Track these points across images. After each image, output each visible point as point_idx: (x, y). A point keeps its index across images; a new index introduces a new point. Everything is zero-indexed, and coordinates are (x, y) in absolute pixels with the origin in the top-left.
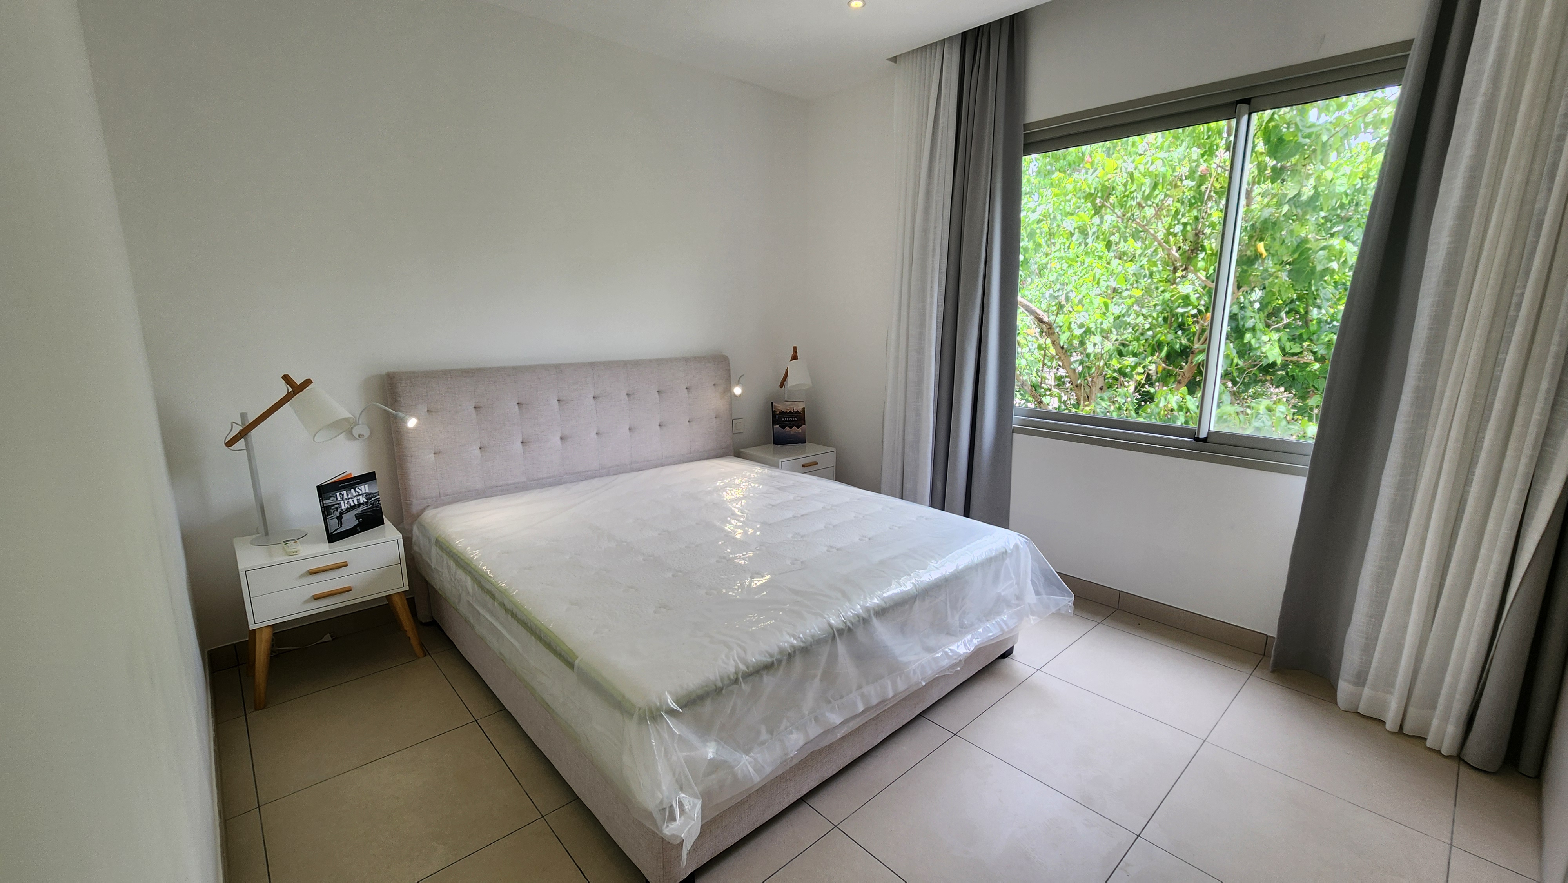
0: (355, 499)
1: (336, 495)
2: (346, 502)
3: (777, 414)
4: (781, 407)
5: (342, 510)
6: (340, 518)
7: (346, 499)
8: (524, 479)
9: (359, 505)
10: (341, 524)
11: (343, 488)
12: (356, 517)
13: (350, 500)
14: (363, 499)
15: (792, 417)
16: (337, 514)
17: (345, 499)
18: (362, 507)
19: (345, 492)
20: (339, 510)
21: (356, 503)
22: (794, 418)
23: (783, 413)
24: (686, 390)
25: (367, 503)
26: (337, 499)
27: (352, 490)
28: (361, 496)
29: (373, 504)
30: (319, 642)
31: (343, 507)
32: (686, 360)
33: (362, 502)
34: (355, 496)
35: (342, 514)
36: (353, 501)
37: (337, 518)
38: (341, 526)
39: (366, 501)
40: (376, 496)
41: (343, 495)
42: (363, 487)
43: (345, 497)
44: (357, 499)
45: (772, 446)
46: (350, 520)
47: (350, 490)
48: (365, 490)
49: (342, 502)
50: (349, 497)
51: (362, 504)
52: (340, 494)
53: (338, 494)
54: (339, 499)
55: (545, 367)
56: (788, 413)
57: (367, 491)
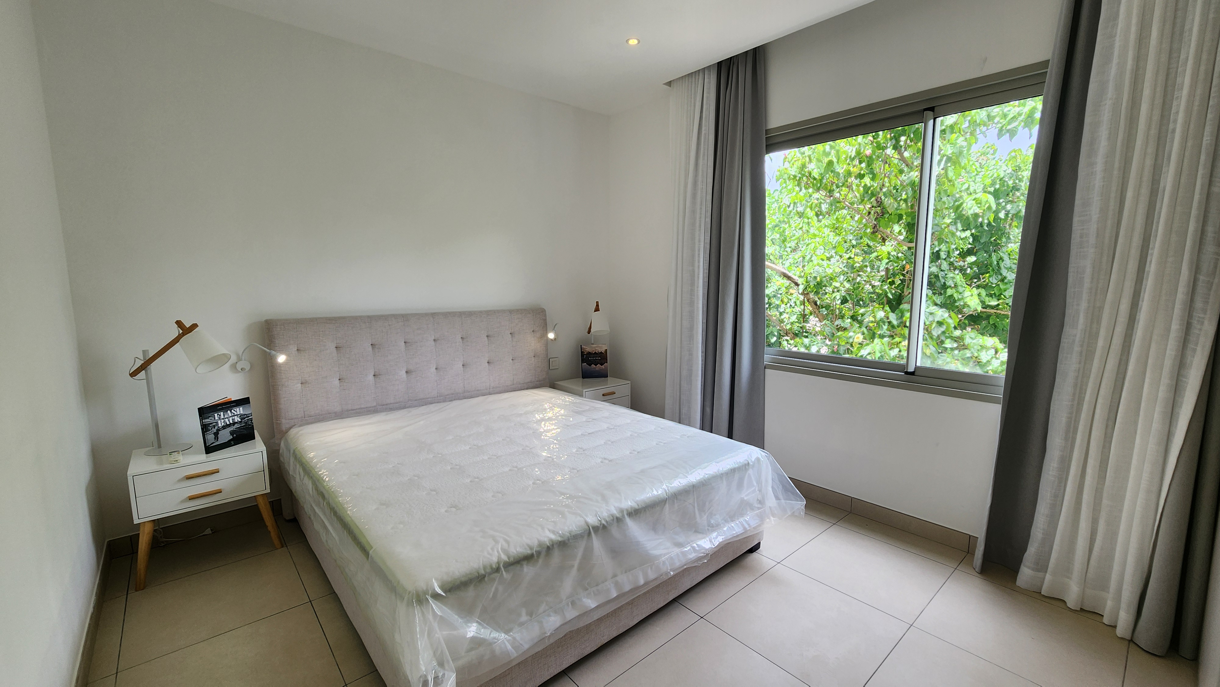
0: (231, 419)
1: (214, 416)
2: (222, 421)
3: (585, 354)
4: (588, 349)
5: (219, 427)
6: (216, 434)
7: (223, 419)
8: (375, 404)
9: (234, 423)
10: (218, 439)
11: (220, 410)
12: (230, 433)
13: (227, 420)
14: (237, 419)
15: (597, 357)
16: (215, 430)
17: (221, 419)
18: (236, 425)
19: (222, 413)
20: (216, 428)
21: (231, 422)
22: (599, 357)
23: (589, 353)
24: (510, 335)
25: (240, 422)
26: (215, 418)
27: (229, 411)
28: (236, 417)
29: (246, 423)
30: (201, 535)
31: (220, 425)
32: (511, 311)
33: (236, 421)
34: (231, 416)
35: (218, 430)
36: (229, 420)
37: (214, 433)
38: (217, 441)
39: (240, 420)
40: (249, 417)
41: (220, 415)
42: (238, 409)
43: (222, 417)
44: (232, 419)
45: (581, 379)
46: (225, 436)
47: (227, 412)
48: (240, 412)
49: (219, 422)
50: (226, 417)
51: (237, 423)
52: (218, 415)
53: (216, 415)
54: (217, 418)
55: (395, 316)
56: (593, 354)
57: (242, 412)
